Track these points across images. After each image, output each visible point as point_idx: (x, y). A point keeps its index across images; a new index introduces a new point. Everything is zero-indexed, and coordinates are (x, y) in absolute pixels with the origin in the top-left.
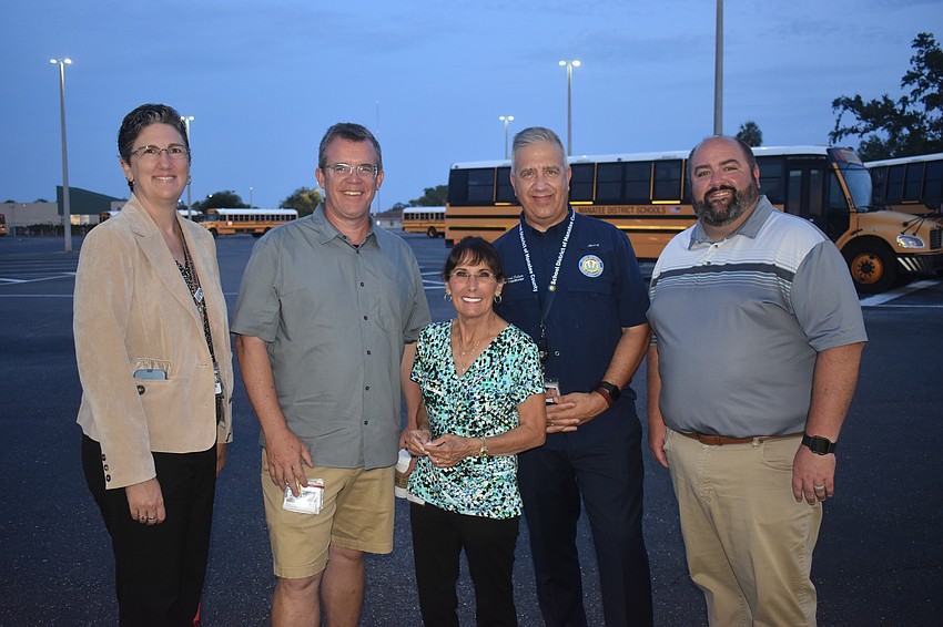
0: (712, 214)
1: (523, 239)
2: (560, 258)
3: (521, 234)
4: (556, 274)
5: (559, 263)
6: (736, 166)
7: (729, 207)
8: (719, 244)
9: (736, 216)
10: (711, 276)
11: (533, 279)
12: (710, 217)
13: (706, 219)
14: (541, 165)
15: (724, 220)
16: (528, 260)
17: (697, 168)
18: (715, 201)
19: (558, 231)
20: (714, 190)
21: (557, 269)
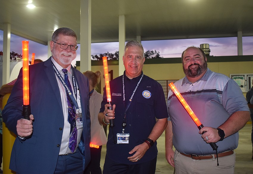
0: (192, 73)
1: (123, 80)
2: (135, 90)
3: (123, 79)
4: (133, 95)
5: (134, 91)
6: (199, 57)
7: (197, 70)
8: (193, 84)
9: (200, 74)
10: (191, 95)
11: (124, 96)
12: (190, 74)
13: (189, 75)
14: (135, 55)
15: (196, 75)
16: (124, 88)
17: (185, 57)
18: (192, 69)
19: (136, 80)
20: (192, 65)
21: (134, 93)
